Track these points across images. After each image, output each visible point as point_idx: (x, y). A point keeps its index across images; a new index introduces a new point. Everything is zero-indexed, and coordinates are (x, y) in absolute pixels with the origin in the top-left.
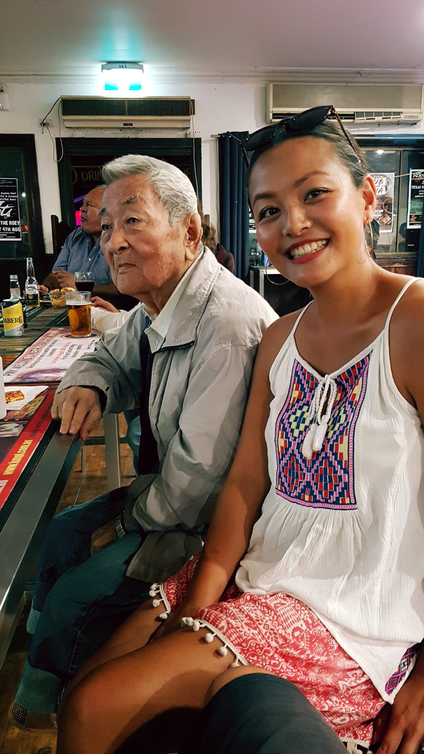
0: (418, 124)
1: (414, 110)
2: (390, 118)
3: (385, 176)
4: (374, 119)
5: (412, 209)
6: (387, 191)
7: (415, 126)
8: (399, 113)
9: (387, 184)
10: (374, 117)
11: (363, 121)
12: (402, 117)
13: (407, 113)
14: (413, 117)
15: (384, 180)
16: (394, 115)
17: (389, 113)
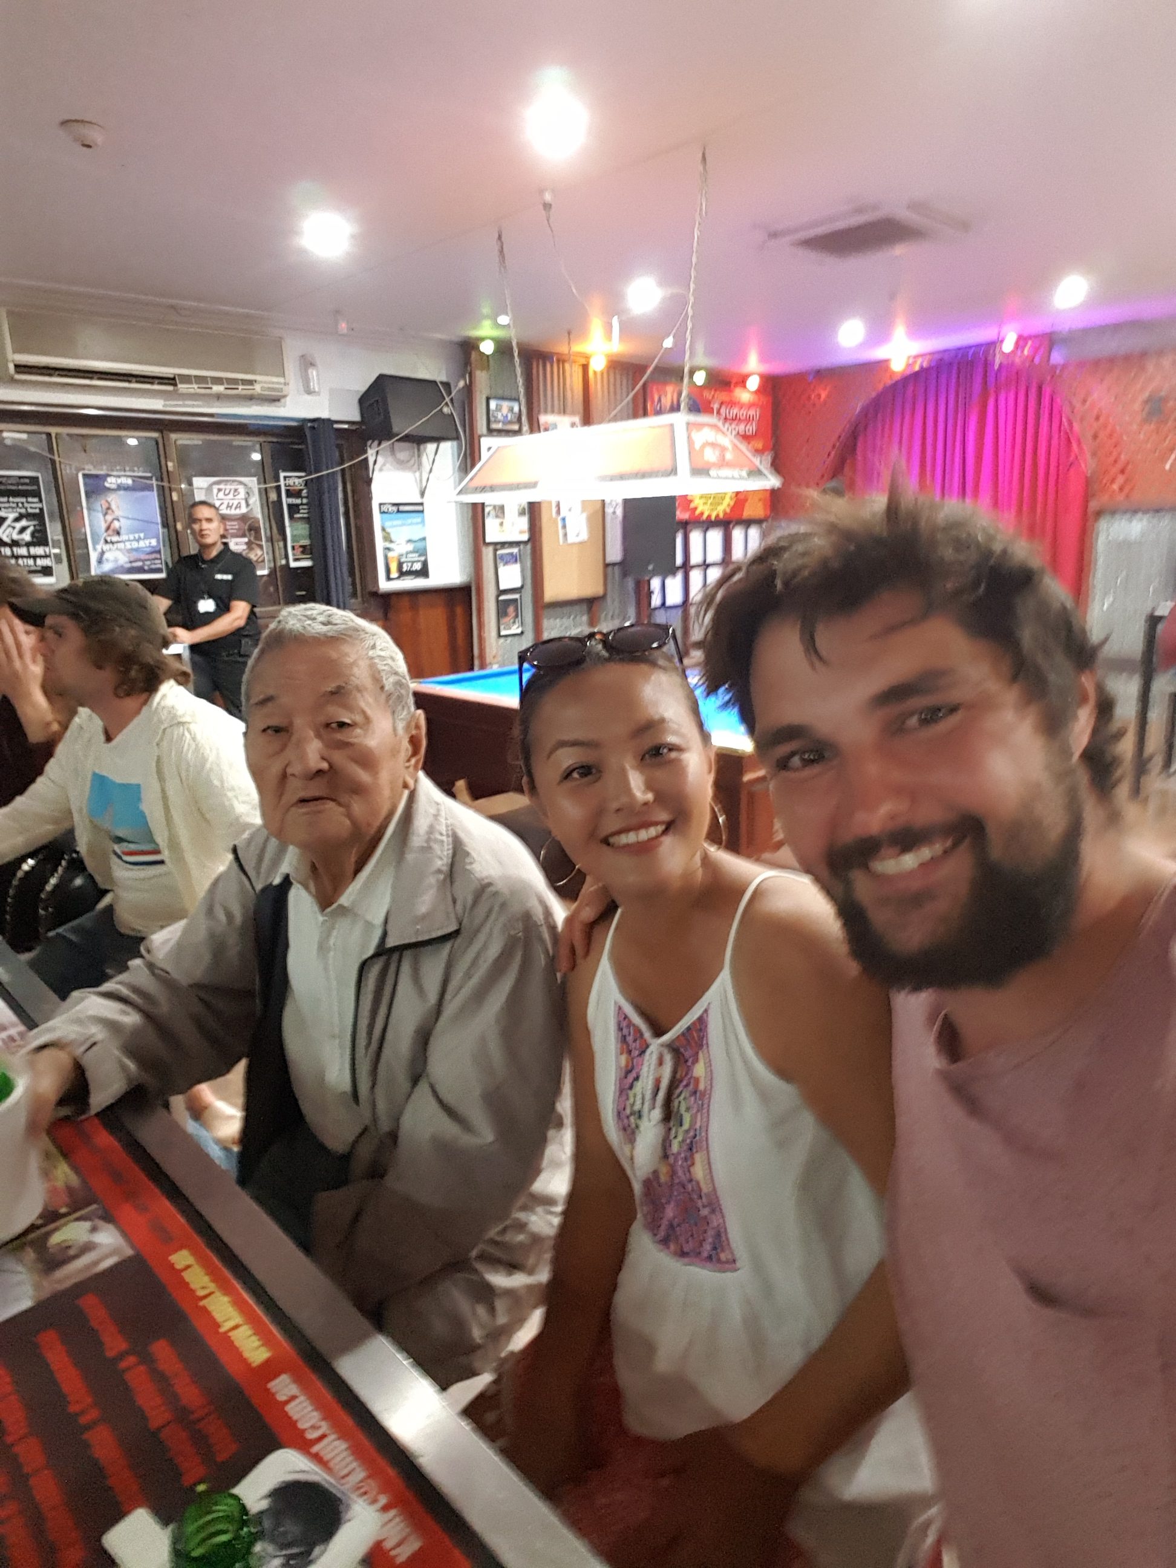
0: (283, 400)
1: (275, 379)
2: (237, 389)
3: (241, 483)
4: (211, 388)
5: (293, 537)
6: (250, 508)
7: (277, 403)
8: (251, 382)
9: (247, 496)
10: (210, 386)
11: (192, 391)
12: (258, 388)
13: (263, 382)
14: (273, 389)
15: (242, 490)
16: (243, 384)
17: (235, 381)
